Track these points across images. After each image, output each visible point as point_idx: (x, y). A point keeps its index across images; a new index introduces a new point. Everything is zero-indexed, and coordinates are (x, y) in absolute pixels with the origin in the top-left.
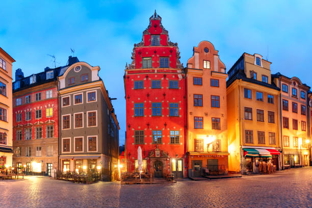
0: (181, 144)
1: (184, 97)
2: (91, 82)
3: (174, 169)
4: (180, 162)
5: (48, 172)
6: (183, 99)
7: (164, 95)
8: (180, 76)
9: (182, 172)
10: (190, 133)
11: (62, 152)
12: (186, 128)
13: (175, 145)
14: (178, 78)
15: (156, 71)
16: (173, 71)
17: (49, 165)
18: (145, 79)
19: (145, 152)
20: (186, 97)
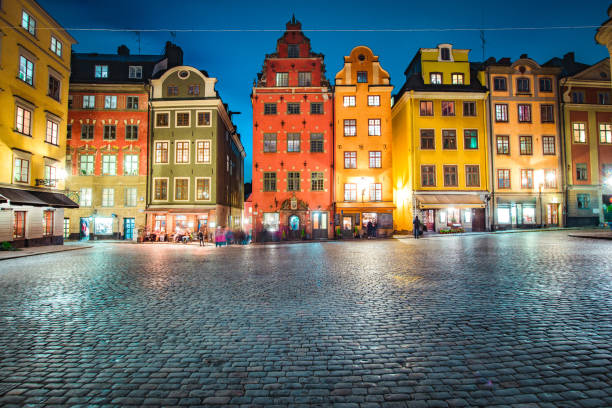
0: (326, 190)
2: (204, 98)
3: (316, 227)
4: (324, 216)
5: (125, 233)
6: (329, 128)
7: (304, 123)
8: (326, 97)
9: (326, 230)
10: (338, 175)
11: (154, 201)
12: (333, 166)
13: (317, 192)
14: (322, 99)
15: (293, 91)
16: (316, 91)
17: (128, 221)
18: (279, 101)
19: (277, 202)
20: (332, 125)
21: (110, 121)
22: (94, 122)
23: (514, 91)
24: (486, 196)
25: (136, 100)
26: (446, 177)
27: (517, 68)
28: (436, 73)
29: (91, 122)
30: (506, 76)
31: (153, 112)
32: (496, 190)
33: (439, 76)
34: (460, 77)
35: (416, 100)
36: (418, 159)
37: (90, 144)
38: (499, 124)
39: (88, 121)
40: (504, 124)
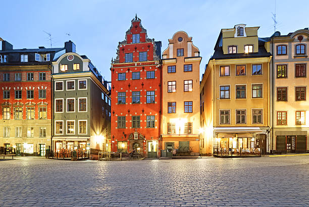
0: (156, 127)
1: (159, 85)
2: (82, 72)
3: (150, 150)
5: (40, 153)
6: (158, 87)
7: (143, 85)
10: (164, 117)
11: (55, 134)
12: (161, 113)
13: (150, 129)
14: (154, 69)
15: (136, 65)
16: (150, 64)
17: (42, 146)
18: (127, 72)
19: (125, 136)
20: (161, 86)
21: (30, 87)
22: (22, 88)
23: (293, 54)
24: (267, 131)
25: (44, 74)
26: (238, 118)
27: (296, 38)
28: (233, 46)
29: (20, 88)
30: (287, 44)
31: (54, 81)
32: (275, 126)
33: (235, 48)
34: (251, 47)
35: (217, 66)
36: (217, 106)
37: (20, 101)
38: (279, 79)
39: (18, 88)
40: (284, 79)
